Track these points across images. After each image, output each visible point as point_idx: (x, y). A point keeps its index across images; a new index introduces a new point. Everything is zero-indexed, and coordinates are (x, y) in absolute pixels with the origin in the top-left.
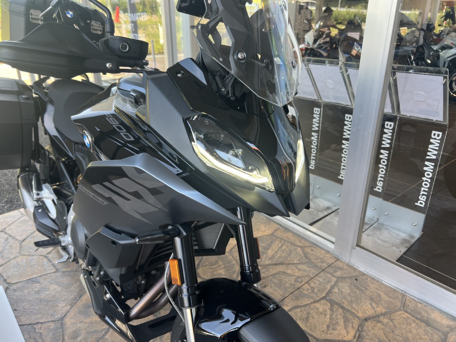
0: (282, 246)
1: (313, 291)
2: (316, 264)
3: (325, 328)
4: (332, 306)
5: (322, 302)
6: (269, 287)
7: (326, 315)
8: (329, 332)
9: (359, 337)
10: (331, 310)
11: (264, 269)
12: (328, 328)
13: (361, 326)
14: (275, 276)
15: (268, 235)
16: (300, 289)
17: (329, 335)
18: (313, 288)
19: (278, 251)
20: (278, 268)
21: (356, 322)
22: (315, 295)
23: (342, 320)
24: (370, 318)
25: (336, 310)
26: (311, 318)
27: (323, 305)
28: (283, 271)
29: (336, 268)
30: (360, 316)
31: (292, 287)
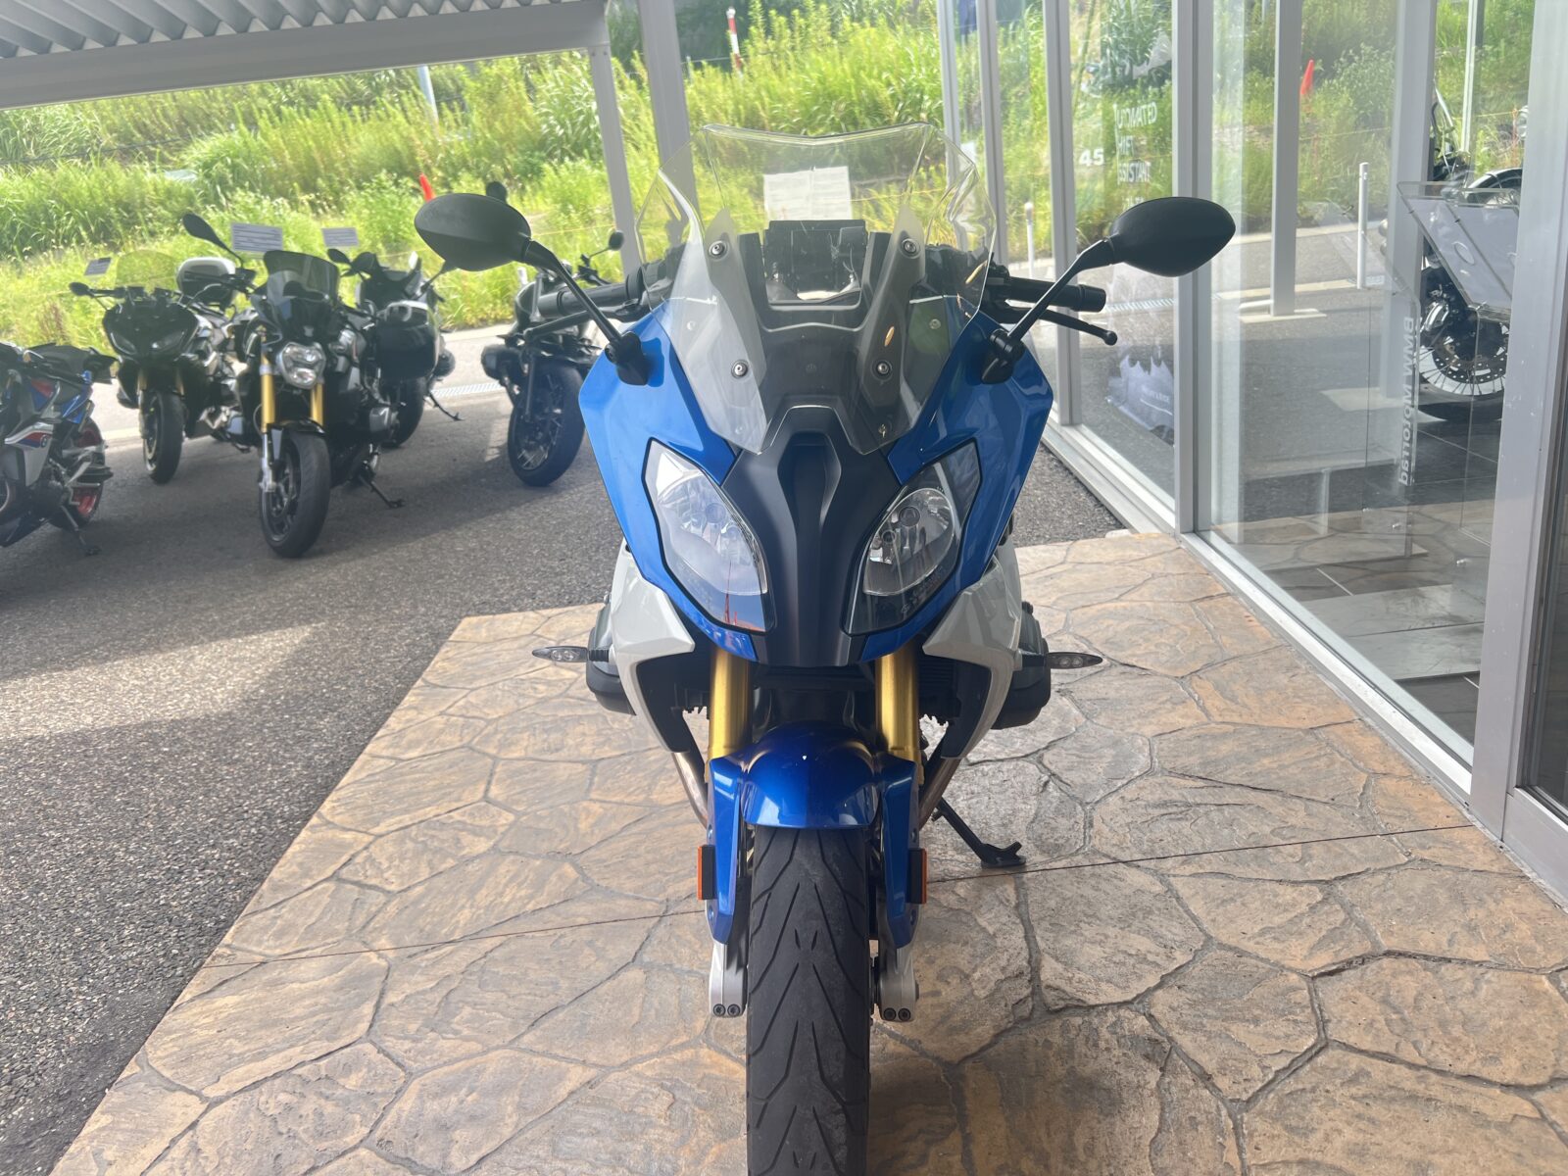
1: (1302, 861)
2: (1378, 817)
3: (1256, 931)
4: (1324, 901)
5: (1305, 888)
6: (1188, 823)
7: (1286, 910)
8: (1259, 939)
9: (1331, 973)
10: (1312, 908)
11: (1211, 790)
12: (1263, 932)
13: (1364, 960)
14: (1226, 810)
15: (1299, 729)
16: (1269, 850)
17: (1252, 943)
18: (1311, 857)
19: (1288, 766)
20: (1252, 796)
21: (1359, 948)
22: (1299, 870)
23: (1324, 933)
24: (1413, 956)
25: (1327, 913)
26: (1238, 903)
27: (1301, 894)
28: (1261, 804)
29: (1436, 840)
30: (1386, 944)
31: (1251, 840)
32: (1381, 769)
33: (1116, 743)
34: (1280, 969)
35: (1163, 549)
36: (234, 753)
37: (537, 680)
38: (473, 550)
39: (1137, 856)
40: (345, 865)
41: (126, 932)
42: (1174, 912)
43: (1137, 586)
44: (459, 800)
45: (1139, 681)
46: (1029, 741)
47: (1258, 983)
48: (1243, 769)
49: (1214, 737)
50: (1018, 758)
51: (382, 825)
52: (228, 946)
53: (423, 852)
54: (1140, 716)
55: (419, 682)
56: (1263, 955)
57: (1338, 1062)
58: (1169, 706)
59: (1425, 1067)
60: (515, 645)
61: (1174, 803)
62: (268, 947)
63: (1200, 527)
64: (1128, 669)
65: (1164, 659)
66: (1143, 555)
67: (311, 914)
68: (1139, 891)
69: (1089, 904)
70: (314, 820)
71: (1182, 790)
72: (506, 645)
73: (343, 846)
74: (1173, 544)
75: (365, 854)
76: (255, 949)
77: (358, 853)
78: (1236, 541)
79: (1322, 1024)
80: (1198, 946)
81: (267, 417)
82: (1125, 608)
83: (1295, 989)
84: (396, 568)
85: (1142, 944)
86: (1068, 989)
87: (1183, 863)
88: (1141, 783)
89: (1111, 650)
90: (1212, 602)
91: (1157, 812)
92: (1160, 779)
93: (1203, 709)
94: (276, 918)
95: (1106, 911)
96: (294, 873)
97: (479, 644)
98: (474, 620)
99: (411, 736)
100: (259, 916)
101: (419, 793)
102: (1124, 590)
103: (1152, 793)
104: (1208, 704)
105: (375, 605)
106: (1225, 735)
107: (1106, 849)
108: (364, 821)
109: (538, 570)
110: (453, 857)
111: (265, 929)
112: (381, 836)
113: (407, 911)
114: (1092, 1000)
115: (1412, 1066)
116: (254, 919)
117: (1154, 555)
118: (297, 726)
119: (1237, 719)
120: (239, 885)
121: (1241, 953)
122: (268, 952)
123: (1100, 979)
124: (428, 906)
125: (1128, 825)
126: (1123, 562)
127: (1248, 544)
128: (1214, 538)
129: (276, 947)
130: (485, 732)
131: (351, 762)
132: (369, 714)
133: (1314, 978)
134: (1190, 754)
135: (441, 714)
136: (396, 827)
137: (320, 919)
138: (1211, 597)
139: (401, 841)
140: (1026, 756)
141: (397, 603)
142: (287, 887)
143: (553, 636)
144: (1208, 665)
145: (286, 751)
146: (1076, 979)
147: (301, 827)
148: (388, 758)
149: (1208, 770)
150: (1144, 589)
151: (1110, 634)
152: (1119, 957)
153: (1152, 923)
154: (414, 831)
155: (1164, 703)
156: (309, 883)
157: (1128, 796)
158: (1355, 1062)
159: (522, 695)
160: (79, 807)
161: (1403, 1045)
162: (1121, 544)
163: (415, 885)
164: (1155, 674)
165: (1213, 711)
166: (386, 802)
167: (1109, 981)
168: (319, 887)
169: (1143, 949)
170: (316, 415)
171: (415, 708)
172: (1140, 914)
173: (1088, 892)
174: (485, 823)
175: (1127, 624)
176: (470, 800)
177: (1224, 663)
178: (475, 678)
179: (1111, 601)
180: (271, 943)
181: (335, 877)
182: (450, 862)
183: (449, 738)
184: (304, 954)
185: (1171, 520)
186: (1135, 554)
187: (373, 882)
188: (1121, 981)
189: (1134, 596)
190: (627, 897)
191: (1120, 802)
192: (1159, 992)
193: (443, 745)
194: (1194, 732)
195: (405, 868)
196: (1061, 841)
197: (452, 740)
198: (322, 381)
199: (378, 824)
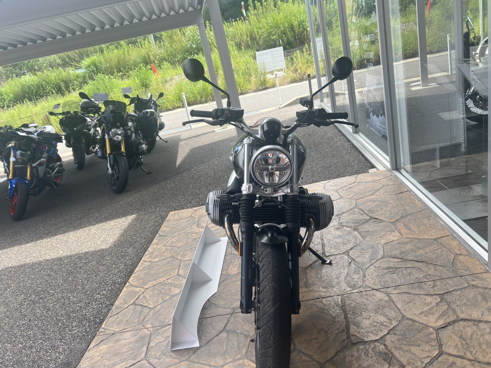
0: (438, 249)
1: (433, 287)
2: (458, 270)
3: (419, 313)
4: (441, 301)
5: (434, 297)
6: (396, 275)
7: (428, 305)
8: (420, 316)
9: (443, 327)
10: (437, 304)
11: (403, 263)
12: (421, 313)
13: (454, 322)
14: (408, 269)
15: (432, 239)
16: (423, 283)
17: (417, 318)
18: (436, 285)
19: (428, 253)
20: (416, 264)
21: (452, 318)
22: (432, 290)
23: (441, 313)
24: (470, 320)
25: (442, 306)
26: (413, 303)
27: (433, 299)
28: (419, 267)
29: (477, 278)
30: (462, 316)
31: (416, 280)
32: (458, 252)
33: (372, 247)
34: (427, 326)
35: (387, 176)
36: (103, 262)
37: (192, 233)
38: (173, 187)
39: (380, 287)
40: (137, 299)
41: (74, 324)
42: (392, 307)
43: (378, 190)
44: (170, 275)
45: (380, 224)
46: (345, 247)
47: (419, 332)
48: (413, 254)
49: (404, 243)
50: (341, 254)
51: (148, 285)
52: (103, 328)
53: (160, 294)
54: (380, 237)
55: (157, 235)
56: (421, 322)
57: (446, 359)
58: (389, 233)
59: (474, 360)
60: (186, 220)
61: (391, 268)
62: (115, 328)
63: (398, 168)
64: (376, 220)
65: (388, 216)
66: (380, 178)
67: (127, 316)
68: (381, 300)
69: (365, 305)
70: (127, 284)
71: (393, 262)
72: (183, 221)
73: (136, 293)
74: (390, 174)
75: (143, 295)
76: (111, 329)
77: (141, 295)
78: (409, 171)
79: (440, 346)
80: (400, 319)
81: (108, 152)
82: (374, 198)
83: (432, 334)
84: (150, 195)
85: (382, 319)
86: (358, 336)
87: (394, 289)
88: (381, 261)
89: (370, 213)
90: (402, 194)
91: (386, 271)
92: (387, 259)
93: (400, 233)
94: (117, 318)
95: (369, 308)
96: (122, 303)
97: (175, 221)
98: (173, 212)
99: (155, 254)
100: (112, 317)
101: (158, 273)
102: (374, 191)
103: (384, 264)
104: (402, 232)
105: (144, 208)
106: (407, 243)
107: (370, 285)
108: (142, 284)
109: (192, 193)
110: (169, 295)
111: (114, 322)
112: (147, 289)
113: (156, 314)
114: (366, 340)
115: (469, 360)
116: (110, 319)
117: (384, 178)
118: (122, 251)
119: (411, 237)
120: (106, 307)
121: (414, 321)
122: (115, 330)
123: (369, 332)
124: (162, 312)
125: (377, 276)
126: (374, 181)
127: (414, 173)
128: (403, 171)
129: (117, 328)
130: (178, 251)
131: (138, 263)
132: (143, 246)
133: (438, 329)
134: (396, 250)
135: (164, 245)
136: (151, 285)
137: (130, 318)
138: (402, 192)
139: (153, 290)
140: (344, 253)
141: (150, 207)
142: (120, 307)
143: (197, 217)
144: (401, 217)
145: (119, 260)
146: (361, 332)
147: (124, 286)
148: (149, 262)
149: (403, 255)
150: (380, 191)
151: (370, 208)
152: (375, 324)
153: (385, 311)
154: (157, 286)
155: (387, 232)
156: (127, 306)
157: (377, 266)
158: (451, 359)
159: (188, 238)
160: (59, 282)
161: (467, 353)
162: (373, 174)
163: (158, 305)
164: (385, 221)
165: (404, 234)
166: (149, 277)
167: (372, 332)
168: (129, 307)
169: (382, 321)
170: (123, 149)
171: (156, 244)
172: (381, 308)
173: (365, 301)
174: (178, 283)
175: (375, 204)
176: (173, 275)
177: (407, 216)
178: (174, 233)
179: (370, 195)
180: (116, 327)
181: (134, 304)
182: (168, 297)
183: (167, 254)
184: (125, 330)
185: (389, 165)
186: (378, 178)
187: (145, 305)
188: (375, 332)
189: (377, 193)
190: (222, 307)
191: (374, 268)
192: (388, 336)
193: (165, 256)
194: (397, 242)
195: (155, 300)
196: (355, 283)
197: (168, 255)
198: (124, 139)
199: (146, 285)
